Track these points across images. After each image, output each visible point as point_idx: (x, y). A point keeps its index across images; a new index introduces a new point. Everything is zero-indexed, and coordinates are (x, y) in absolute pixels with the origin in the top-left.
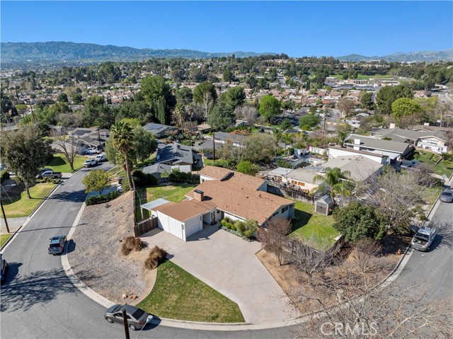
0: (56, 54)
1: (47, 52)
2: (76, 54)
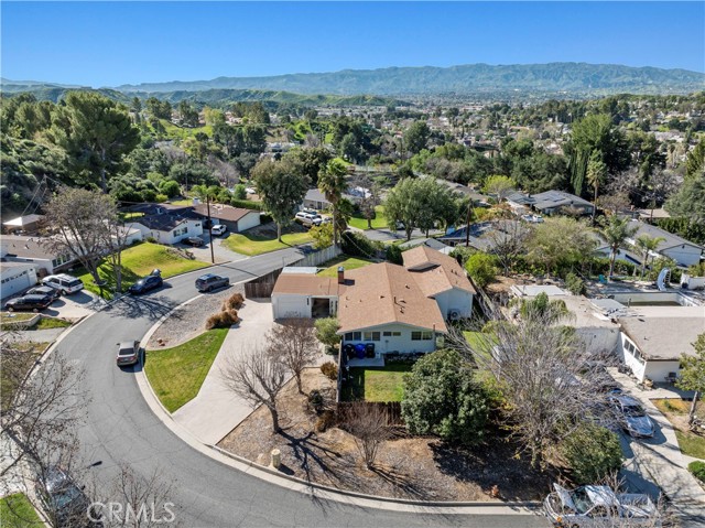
0: (556, 80)
1: (545, 77)
2: (586, 81)
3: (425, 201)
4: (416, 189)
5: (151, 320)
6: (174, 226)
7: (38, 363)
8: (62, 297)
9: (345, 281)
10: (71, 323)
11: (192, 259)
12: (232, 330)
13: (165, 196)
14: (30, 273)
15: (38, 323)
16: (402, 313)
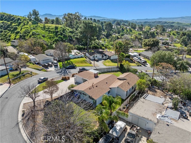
5: (60, 75)
6: (93, 55)
7: (31, 77)
8: (53, 66)
9: (96, 76)
10: (47, 71)
11: (91, 64)
12: (64, 82)
13: (105, 48)
14: (52, 59)
15: (42, 70)
16: (90, 89)
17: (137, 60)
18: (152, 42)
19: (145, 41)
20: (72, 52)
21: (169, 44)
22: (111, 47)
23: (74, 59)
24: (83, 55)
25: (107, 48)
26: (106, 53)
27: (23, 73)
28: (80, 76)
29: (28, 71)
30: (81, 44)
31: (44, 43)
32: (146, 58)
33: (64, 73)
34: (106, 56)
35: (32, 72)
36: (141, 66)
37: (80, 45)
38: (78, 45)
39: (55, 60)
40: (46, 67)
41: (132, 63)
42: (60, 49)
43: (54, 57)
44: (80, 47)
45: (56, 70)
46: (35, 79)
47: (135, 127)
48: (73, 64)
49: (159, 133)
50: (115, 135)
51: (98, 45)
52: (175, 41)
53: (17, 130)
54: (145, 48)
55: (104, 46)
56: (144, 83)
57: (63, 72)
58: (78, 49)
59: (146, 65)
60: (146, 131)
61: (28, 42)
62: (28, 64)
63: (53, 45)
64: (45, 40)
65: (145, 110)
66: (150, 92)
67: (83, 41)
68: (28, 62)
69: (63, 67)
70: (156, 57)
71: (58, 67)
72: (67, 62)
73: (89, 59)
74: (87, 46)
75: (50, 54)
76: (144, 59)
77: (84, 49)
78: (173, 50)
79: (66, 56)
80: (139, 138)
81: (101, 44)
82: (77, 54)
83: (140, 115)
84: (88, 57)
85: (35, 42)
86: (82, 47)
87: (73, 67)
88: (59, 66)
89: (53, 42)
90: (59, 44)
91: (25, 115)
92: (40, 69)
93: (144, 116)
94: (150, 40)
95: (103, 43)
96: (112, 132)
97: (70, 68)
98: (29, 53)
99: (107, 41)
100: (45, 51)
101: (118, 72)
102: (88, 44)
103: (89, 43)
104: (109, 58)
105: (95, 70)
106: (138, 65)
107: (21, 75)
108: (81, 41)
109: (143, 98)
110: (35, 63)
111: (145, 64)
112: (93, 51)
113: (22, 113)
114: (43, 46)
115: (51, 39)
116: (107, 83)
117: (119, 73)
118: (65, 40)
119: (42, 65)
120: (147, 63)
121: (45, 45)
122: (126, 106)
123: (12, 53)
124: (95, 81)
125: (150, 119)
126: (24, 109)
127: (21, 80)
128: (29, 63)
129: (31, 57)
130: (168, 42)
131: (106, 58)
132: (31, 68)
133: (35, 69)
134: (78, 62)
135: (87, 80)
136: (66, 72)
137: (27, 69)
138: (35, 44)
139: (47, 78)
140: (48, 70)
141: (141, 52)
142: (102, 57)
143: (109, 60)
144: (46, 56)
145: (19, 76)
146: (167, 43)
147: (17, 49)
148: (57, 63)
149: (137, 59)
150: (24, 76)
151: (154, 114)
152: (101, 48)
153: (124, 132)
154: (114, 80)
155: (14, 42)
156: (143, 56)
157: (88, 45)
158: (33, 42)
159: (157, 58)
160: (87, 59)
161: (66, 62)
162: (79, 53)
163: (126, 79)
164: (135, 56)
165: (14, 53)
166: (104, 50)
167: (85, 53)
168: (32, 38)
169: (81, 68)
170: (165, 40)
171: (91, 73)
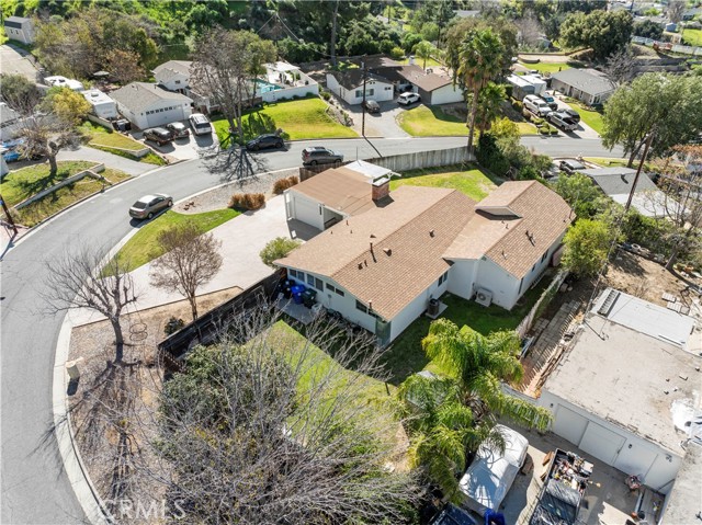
3: (664, 114)
4: (656, 91)
5: (222, 180)
6: (357, 86)
7: (102, 191)
8: (192, 137)
9: (382, 199)
10: (167, 163)
11: (348, 125)
12: (242, 216)
13: (403, 51)
14: (184, 108)
15: (145, 156)
16: (360, 267)
17: (542, 109)
18: (604, 26)
19: (572, 21)
20: (269, 71)
21: (665, 32)
22: (431, 46)
23: (279, 105)
24: (314, 85)
25: (414, 53)
26: (412, 77)
27: (66, 175)
28: (312, 195)
29: (86, 164)
30: (306, 33)
31: (147, 30)
32: (577, 98)
33: (240, 169)
34: (409, 88)
35: (103, 171)
36: (555, 134)
37: (300, 37)
38: (292, 37)
39: (199, 110)
40: (162, 145)
41: (520, 121)
42: (217, 63)
43: (193, 96)
44: (300, 47)
45: (207, 158)
46: (120, 200)
47: (571, 460)
48: (273, 127)
49: (699, 517)
50: (485, 503)
51: (375, 36)
52: (686, 19)
53: (51, 463)
54: (569, 50)
55: (399, 44)
56: (601, 241)
57: (234, 165)
58: (294, 57)
59: (576, 132)
60: (615, 474)
61: (79, 25)
62: (86, 129)
63: (187, 38)
64: (150, 18)
65: (616, 380)
66: (617, 273)
67: (311, 19)
68: (84, 120)
69: (234, 141)
70: (632, 103)
71: (212, 142)
72: (251, 119)
73: (342, 101)
74: (329, 40)
75: (178, 82)
76: (567, 101)
77: (318, 57)
78: (689, 65)
79: (244, 91)
80: (588, 512)
81: (389, 32)
82: (288, 83)
83: (597, 408)
84: (336, 96)
85: (106, 26)
86: (307, 46)
87: (277, 143)
88: (215, 137)
89: (184, 26)
90: (212, 39)
91: (80, 389)
92: (137, 153)
93: (615, 417)
94: (597, 18)
95: (394, 27)
96: (473, 487)
97: (261, 145)
98: (88, 77)
99: (411, 17)
100: (154, 66)
101: (468, 169)
102: (334, 33)
103: (338, 30)
104: (424, 98)
105: (371, 161)
106: (545, 130)
107: (57, 183)
108: (303, 20)
109: (599, 313)
110: (115, 125)
111: (572, 127)
112: (354, 66)
113: (68, 378)
114: (144, 43)
115: (179, 12)
116: (432, 234)
117: (476, 174)
118: (237, 18)
119: (145, 135)
120: (581, 123)
121: (152, 41)
122: (523, 345)
123: (13, 80)
124: (382, 222)
125: (643, 431)
126: (73, 363)
127: (59, 206)
128: (88, 123)
129: (96, 98)
130: (657, 25)
131: (412, 100)
132: (100, 148)
133: (114, 152)
134: (296, 120)
135: (341, 213)
136: (249, 164)
137: (84, 154)
138: (108, 36)
139: (170, 200)
140: (171, 156)
141: (554, 72)
142: (397, 92)
143: (422, 107)
144: (160, 92)
145: (50, 188)
146: (653, 30)
147: (36, 59)
148: (207, 125)
149: (542, 106)
150: (71, 186)
151: (661, 404)
152: (388, 52)
153: (518, 482)
154: (465, 219)
155: (18, 26)
156: (563, 91)
157: (333, 40)
158: (102, 29)
159: (637, 108)
160: (331, 103)
161: (245, 118)
162: (298, 78)
163: (515, 217)
164: (531, 90)
165: (21, 81)
166: (401, 63)
167: (320, 72)
168: (94, 10)
169: (309, 150)
170: (648, 14)
171: (357, 182)
